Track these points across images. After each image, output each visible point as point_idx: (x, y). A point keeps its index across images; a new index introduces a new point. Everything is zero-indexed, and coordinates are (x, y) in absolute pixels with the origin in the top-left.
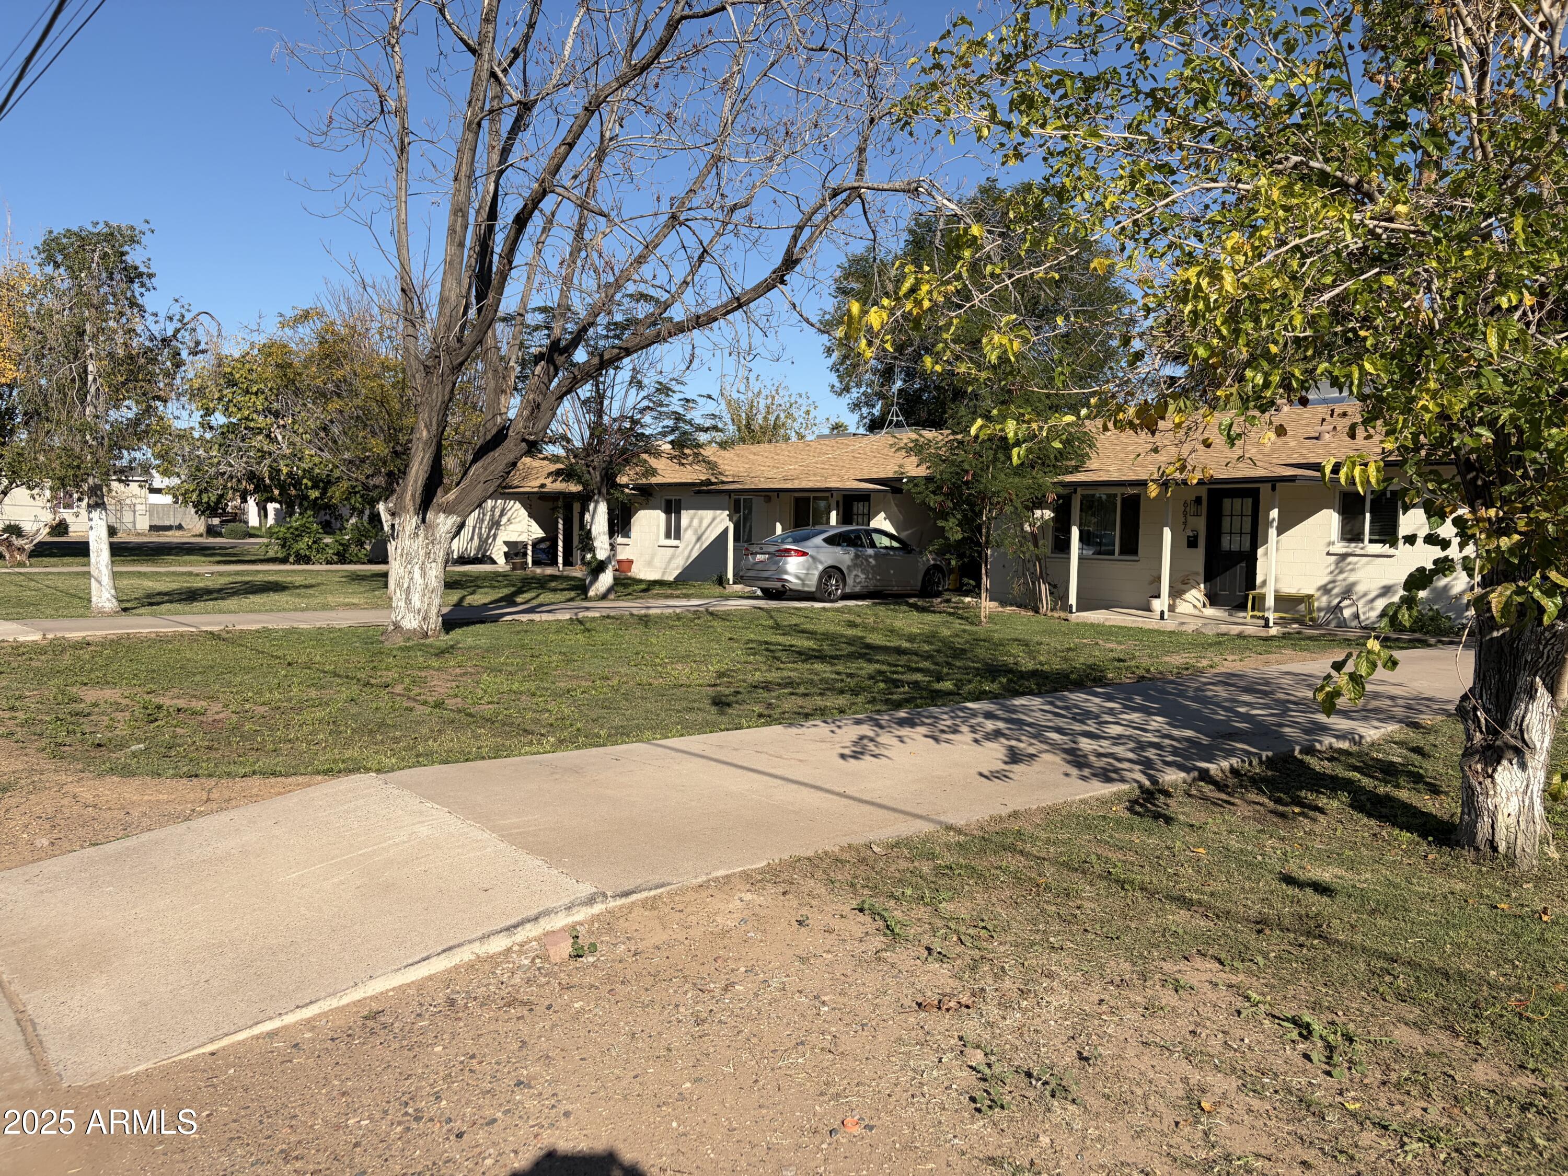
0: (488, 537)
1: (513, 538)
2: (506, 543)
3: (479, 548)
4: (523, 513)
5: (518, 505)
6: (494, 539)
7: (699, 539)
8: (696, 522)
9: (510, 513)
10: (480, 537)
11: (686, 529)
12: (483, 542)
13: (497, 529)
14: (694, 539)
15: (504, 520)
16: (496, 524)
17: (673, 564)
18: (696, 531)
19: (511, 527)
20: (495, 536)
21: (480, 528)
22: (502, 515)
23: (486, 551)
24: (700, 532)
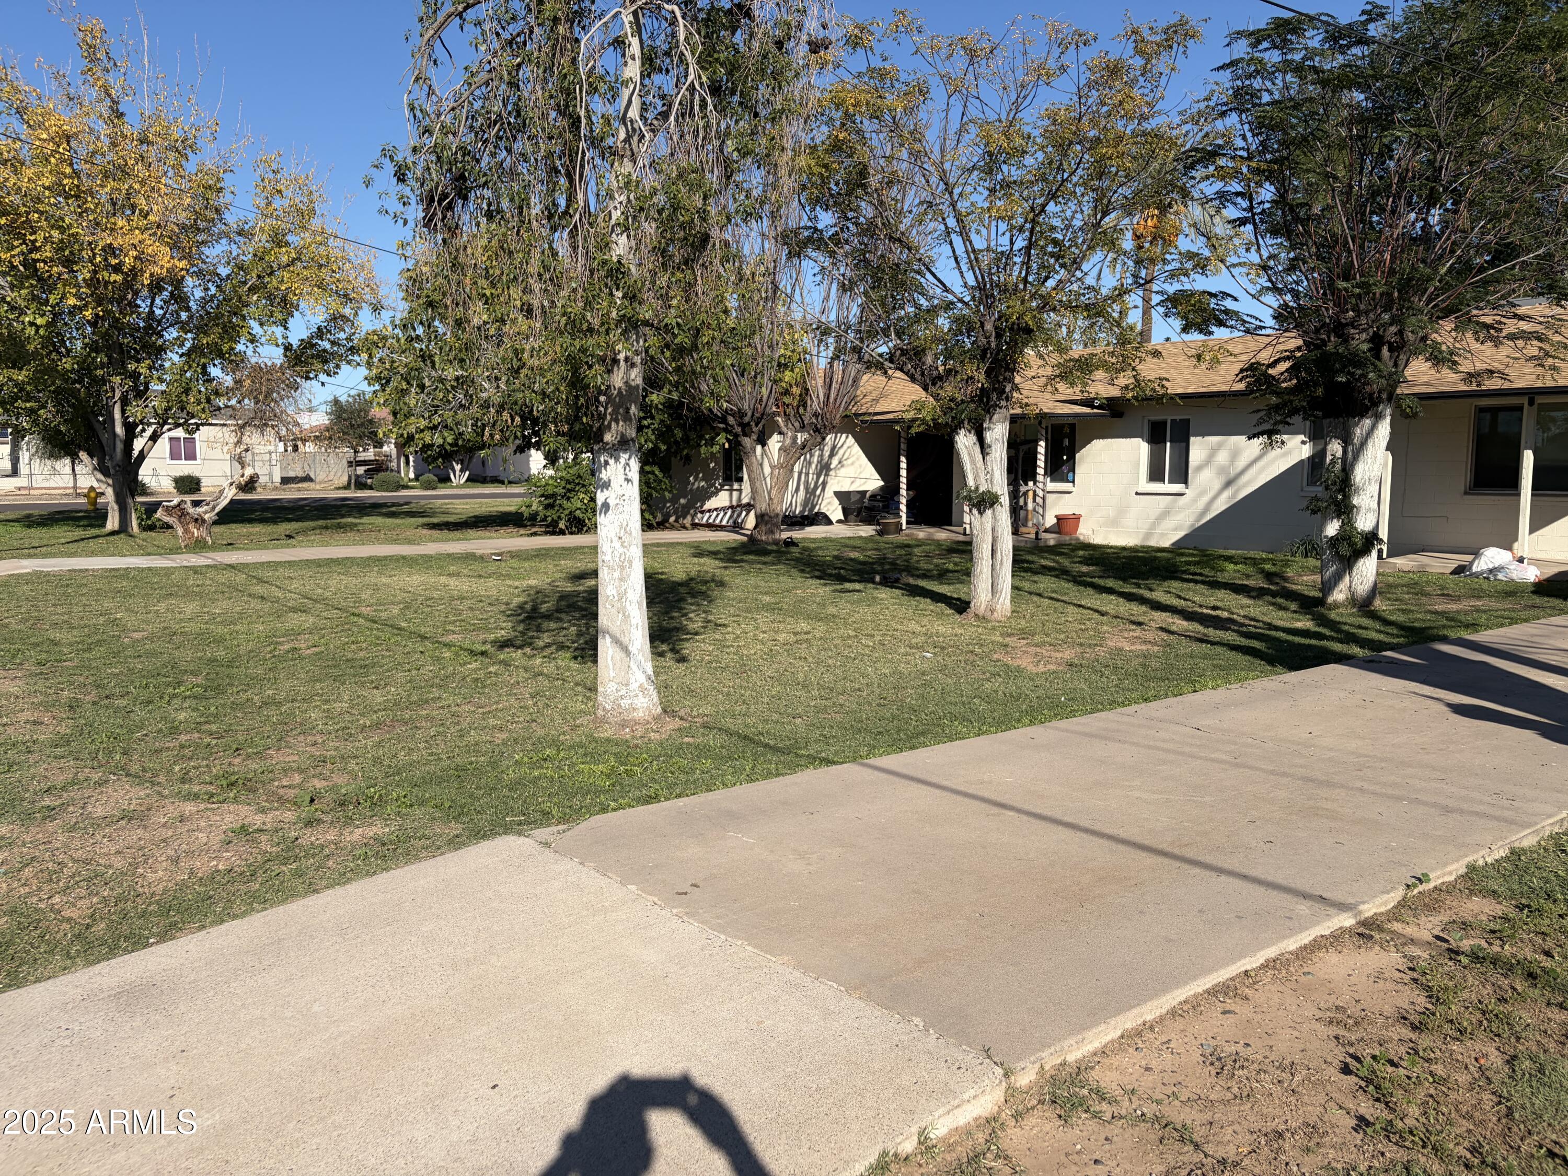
0: (816, 488)
1: (846, 487)
2: (837, 494)
3: (806, 502)
4: (857, 449)
5: (851, 440)
6: (823, 490)
7: (1228, 484)
8: (1222, 457)
9: (841, 452)
10: (807, 488)
11: (1199, 468)
12: (811, 495)
13: (827, 475)
14: (1217, 484)
15: (835, 462)
16: (825, 468)
17: (1168, 524)
18: (1222, 470)
19: (842, 472)
20: (824, 484)
21: (807, 474)
22: (832, 455)
23: (814, 507)
24: (1233, 473)
